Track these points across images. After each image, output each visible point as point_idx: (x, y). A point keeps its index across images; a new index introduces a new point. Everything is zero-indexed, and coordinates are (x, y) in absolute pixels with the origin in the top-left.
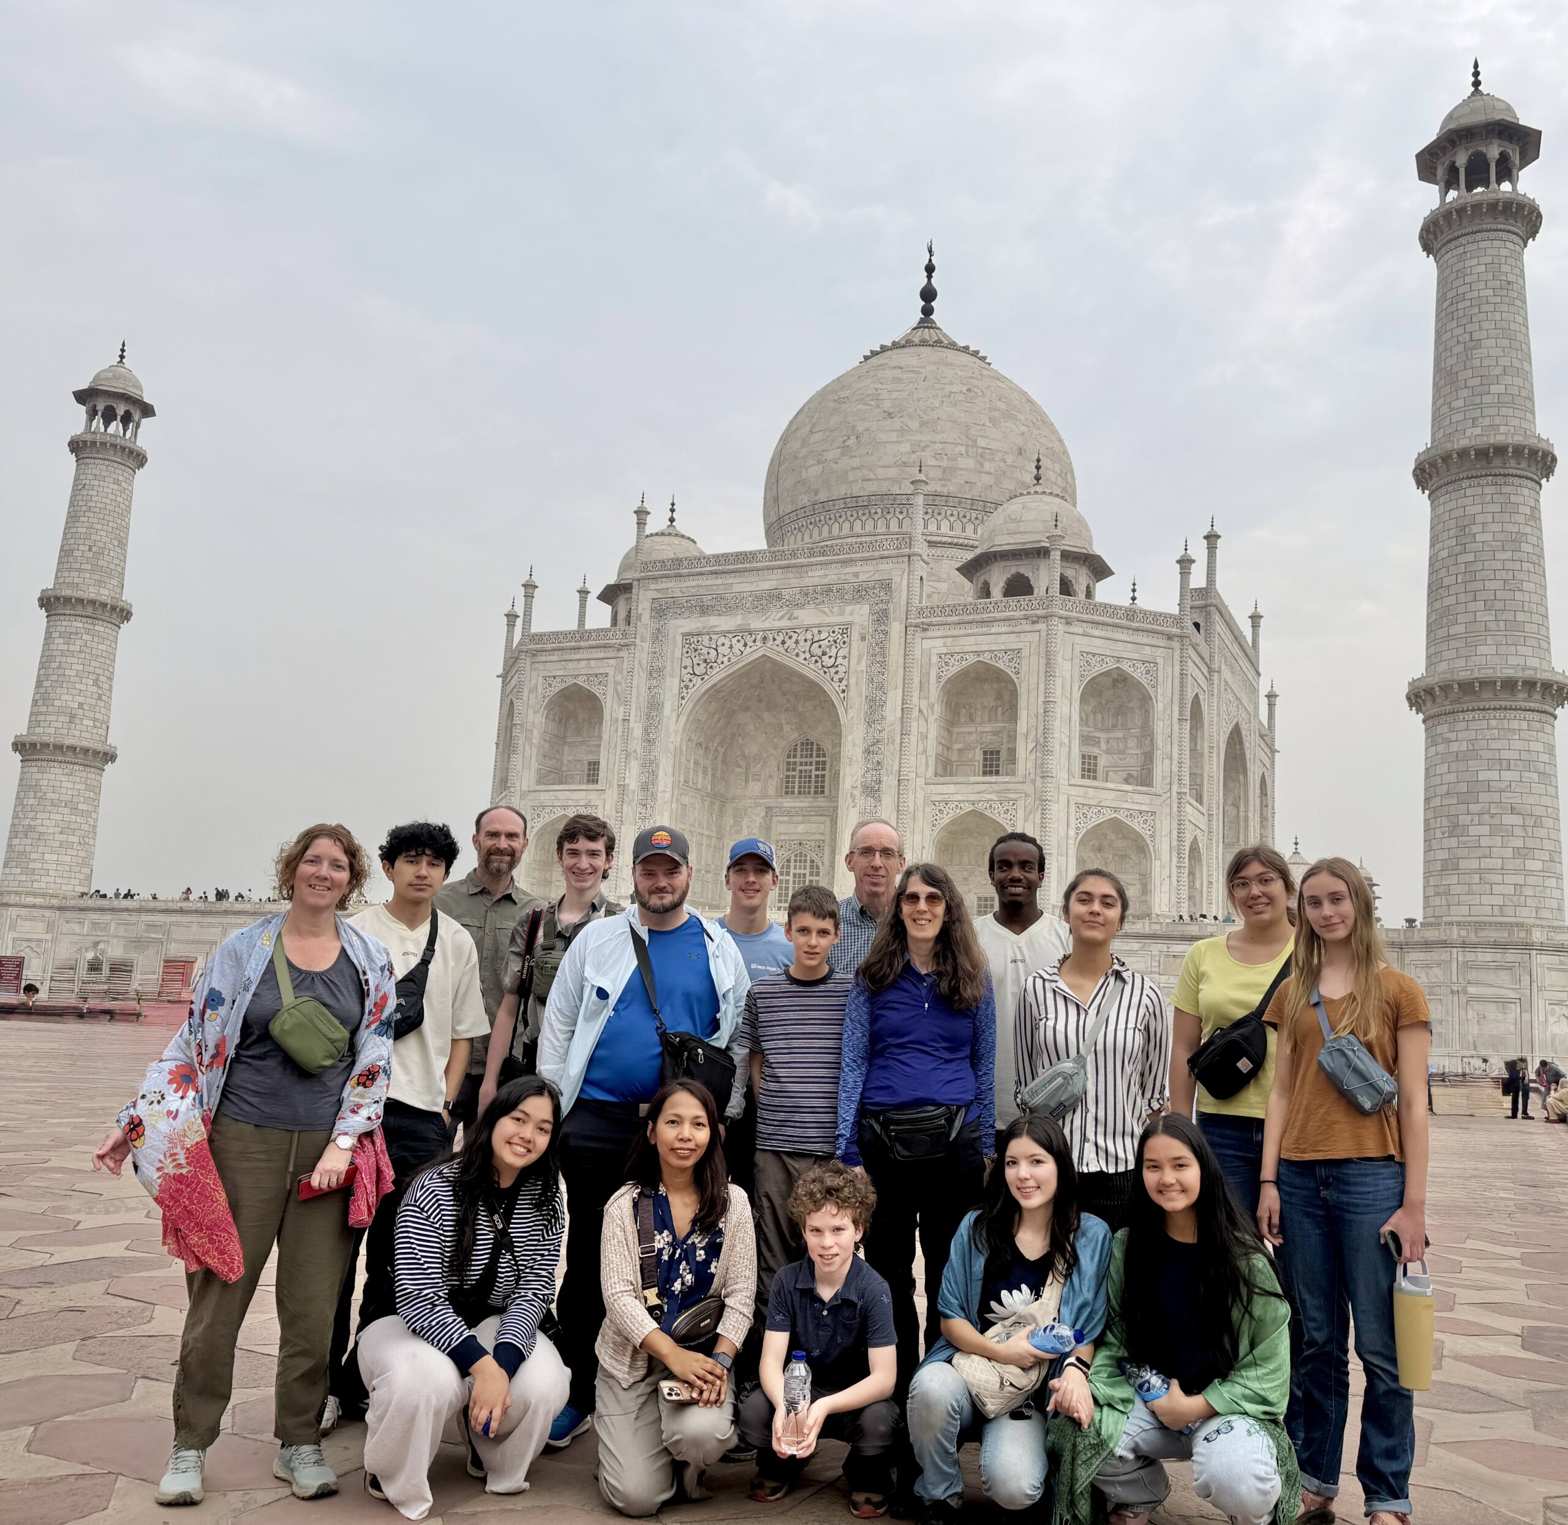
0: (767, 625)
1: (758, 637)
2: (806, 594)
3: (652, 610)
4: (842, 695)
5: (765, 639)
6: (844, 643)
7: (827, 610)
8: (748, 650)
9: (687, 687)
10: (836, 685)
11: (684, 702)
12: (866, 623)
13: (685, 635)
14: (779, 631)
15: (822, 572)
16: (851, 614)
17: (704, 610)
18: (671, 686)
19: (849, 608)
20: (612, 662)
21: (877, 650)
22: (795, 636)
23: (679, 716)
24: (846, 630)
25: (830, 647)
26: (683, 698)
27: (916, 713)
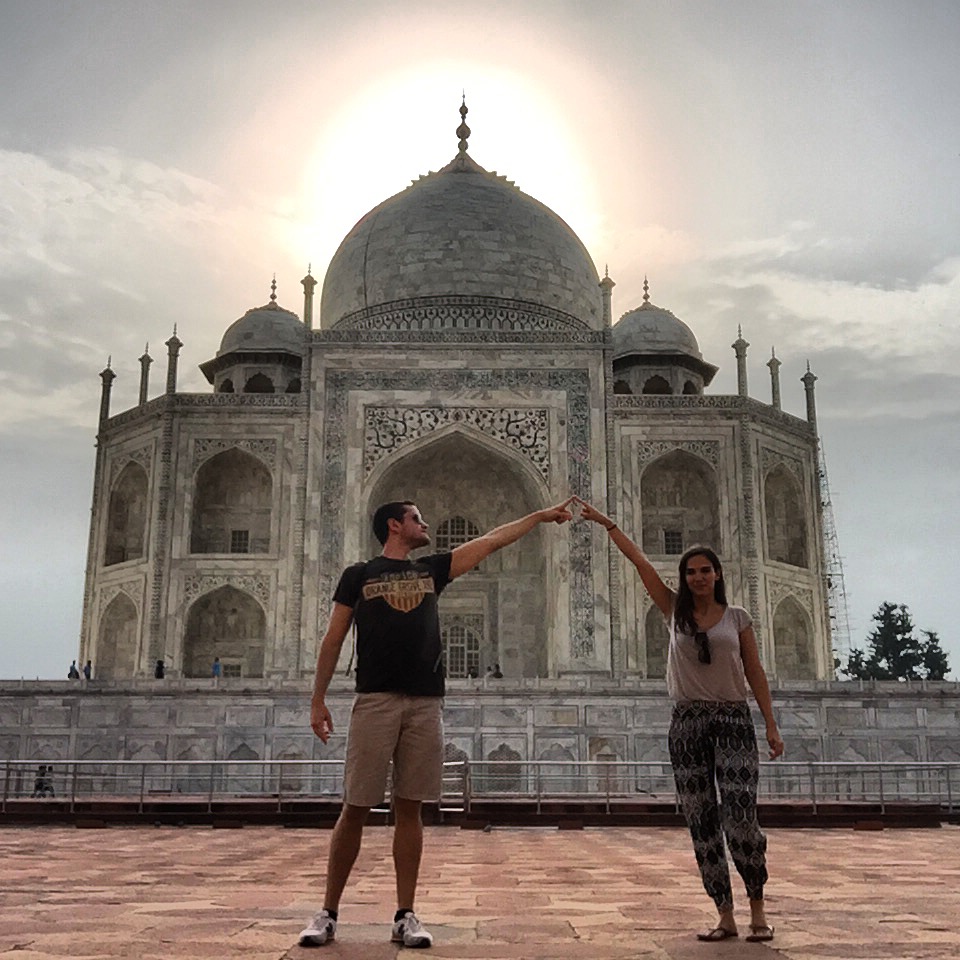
0: (458, 403)
1: (450, 414)
2: (500, 376)
3: (326, 379)
4: (544, 474)
5: (457, 417)
6: (543, 425)
7: (523, 393)
8: (439, 426)
9: (372, 458)
10: (537, 465)
11: (369, 473)
12: (564, 408)
13: (366, 407)
14: (473, 409)
15: (514, 357)
16: (549, 397)
17: (388, 383)
18: (355, 456)
19: (546, 393)
20: (281, 429)
21: (578, 433)
22: (490, 415)
23: (363, 487)
24: (543, 413)
25: (528, 427)
26: (368, 469)
27: (619, 494)
